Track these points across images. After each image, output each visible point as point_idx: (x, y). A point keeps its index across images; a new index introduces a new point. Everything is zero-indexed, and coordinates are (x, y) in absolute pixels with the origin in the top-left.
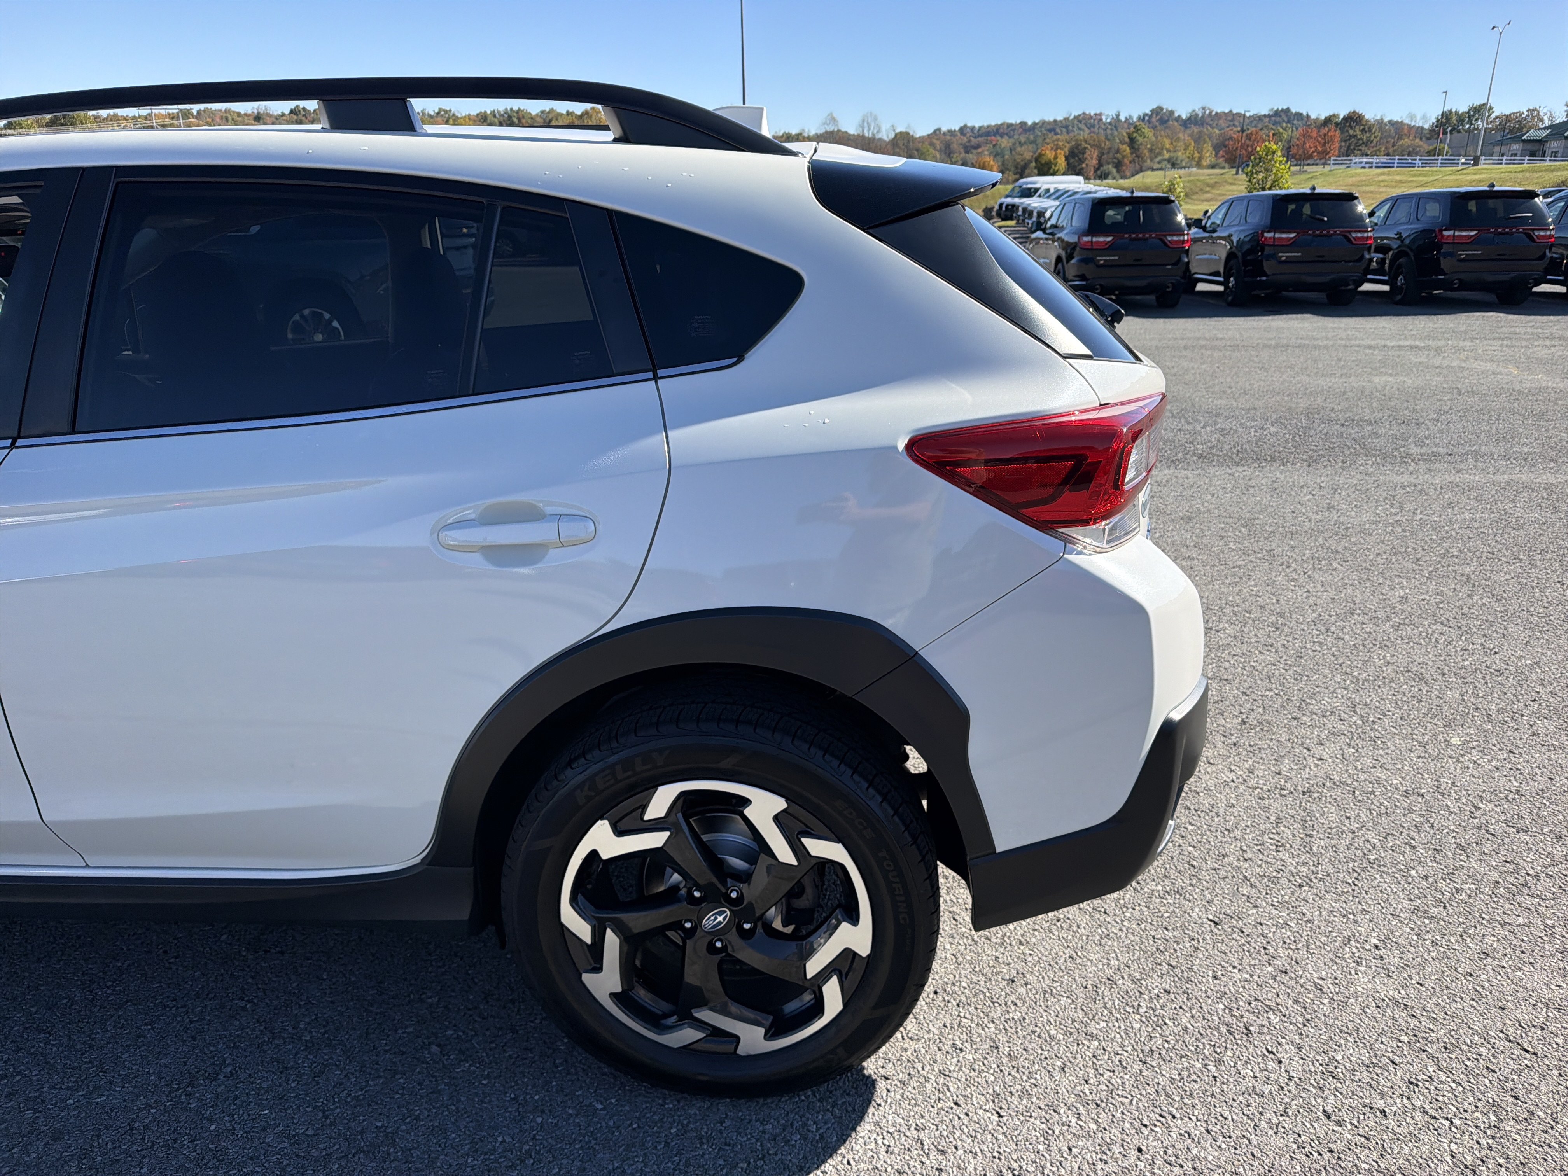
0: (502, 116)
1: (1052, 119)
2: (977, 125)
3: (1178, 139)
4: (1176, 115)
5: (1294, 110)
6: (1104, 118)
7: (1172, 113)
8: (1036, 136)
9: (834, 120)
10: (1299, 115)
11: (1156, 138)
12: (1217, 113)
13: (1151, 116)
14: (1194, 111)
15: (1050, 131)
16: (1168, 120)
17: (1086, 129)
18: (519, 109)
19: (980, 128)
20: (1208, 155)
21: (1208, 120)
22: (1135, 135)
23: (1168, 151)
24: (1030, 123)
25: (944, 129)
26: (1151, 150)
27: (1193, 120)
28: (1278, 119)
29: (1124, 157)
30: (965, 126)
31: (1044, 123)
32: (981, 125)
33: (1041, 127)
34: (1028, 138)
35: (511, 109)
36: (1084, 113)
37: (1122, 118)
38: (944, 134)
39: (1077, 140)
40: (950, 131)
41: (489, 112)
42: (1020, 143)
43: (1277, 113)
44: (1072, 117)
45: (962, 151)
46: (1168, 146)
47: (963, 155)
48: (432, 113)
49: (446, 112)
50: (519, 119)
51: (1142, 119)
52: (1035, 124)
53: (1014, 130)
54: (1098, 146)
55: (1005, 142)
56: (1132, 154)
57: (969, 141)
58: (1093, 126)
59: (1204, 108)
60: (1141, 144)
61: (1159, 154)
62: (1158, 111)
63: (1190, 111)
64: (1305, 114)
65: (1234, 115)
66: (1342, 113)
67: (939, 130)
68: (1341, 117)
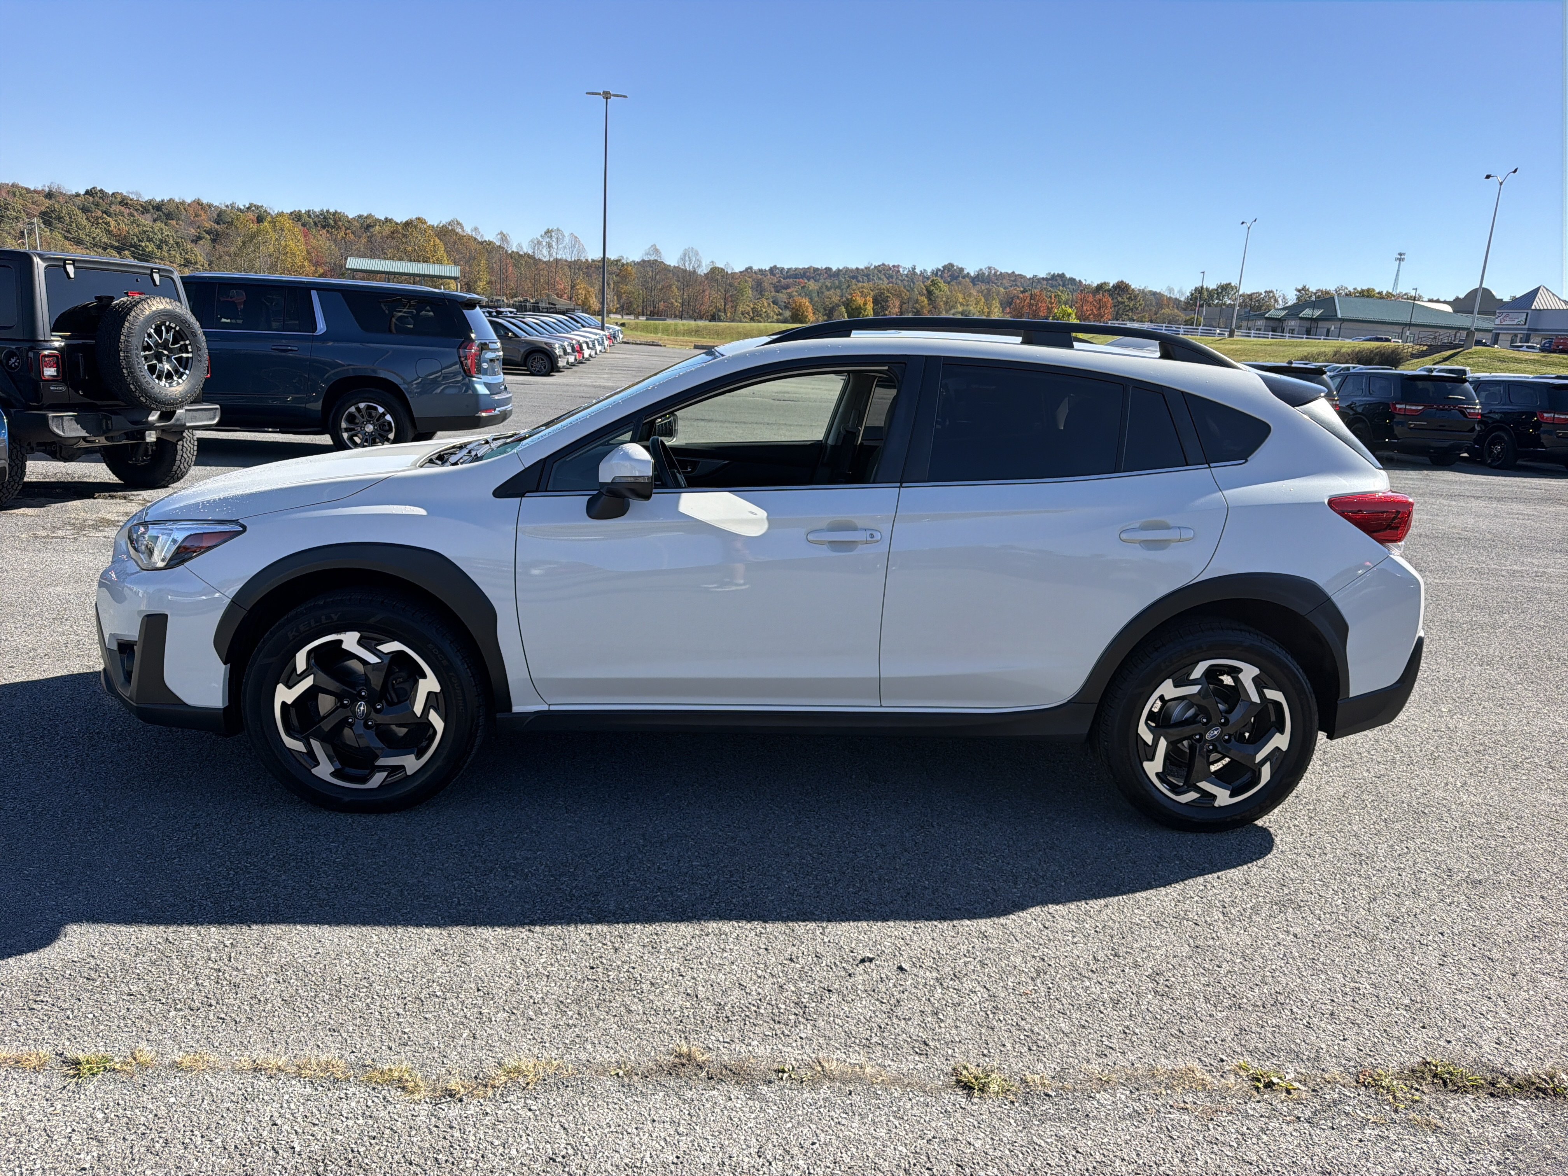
0: (318, 216)
1: (854, 267)
2: (786, 267)
3: (970, 295)
4: (966, 272)
5: (1068, 276)
6: (901, 270)
7: (962, 270)
8: (840, 282)
9: (657, 251)
10: (1072, 280)
11: (951, 292)
12: (1001, 273)
13: (943, 272)
14: (981, 270)
15: (853, 277)
16: (958, 276)
17: (885, 279)
18: (336, 212)
19: (789, 269)
20: (996, 310)
21: (993, 278)
22: (932, 288)
23: (962, 304)
24: (834, 269)
25: (756, 268)
26: (946, 303)
27: (979, 278)
28: (1054, 283)
29: (922, 307)
30: (775, 267)
31: (847, 270)
32: (789, 267)
33: (844, 274)
34: (833, 283)
35: (328, 211)
36: (883, 264)
37: (918, 271)
38: (755, 273)
39: (880, 289)
40: (760, 270)
41: (303, 212)
42: (826, 286)
43: (1054, 277)
44: (872, 267)
45: (773, 290)
46: (961, 300)
47: (773, 294)
48: (242, 208)
49: (257, 207)
50: (335, 221)
51: (935, 273)
52: (839, 271)
53: (819, 275)
54: (899, 296)
55: (812, 285)
56: (929, 305)
57: (779, 281)
58: (892, 277)
59: (990, 268)
60: (937, 297)
61: (954, 307)
62: (949, 267)
63: (978, 269)
64: (1077, 280)
65: (1016, 276)
66: (1112, 282)
67: (751, 268)
68: (1111, 285)
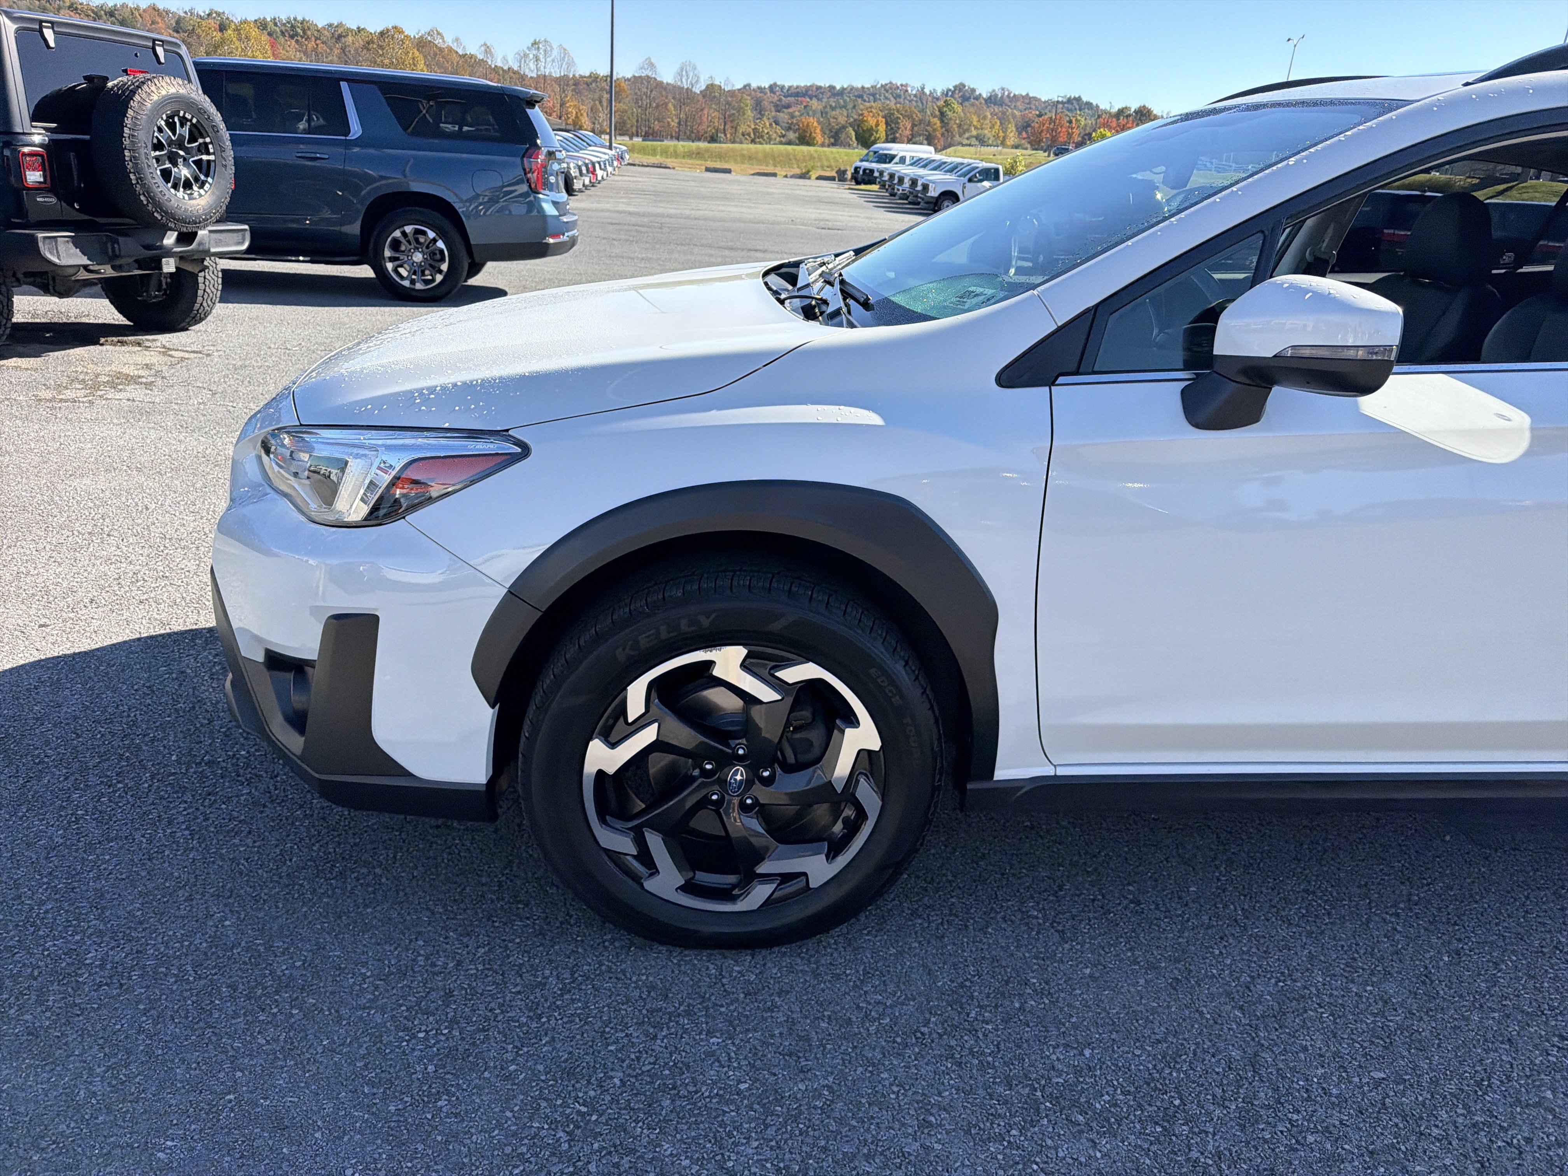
0: (284, 24)
1: (860, 86)
2: (787, 85)
3: (985, 118)
4: (977, 93)
5: (1085, 99)
6: (909, 89)
7: (973, 90)
8: (845, 101)
9: (651, 65)
10: (1089, 105)
11: (965, 114)
12: (1015, 95)
13: (953, 92)
14: (994, 91)
15: (860, 96)
16: (970, 98)
17: (892, 99)
18: (304, 20)
19: (790, 87)
20: (1012, 135)
21: (1007, 101)
22: (945, 109)
23: (976, 128)
24: (838, 87)
25: (754, 85)
26: (960, 126)
27: (992, 100)
28: (1070, 106)
29: (935, 130)
30: (775, 84)
31: (852, 88)
32: (790, 84)
33: (849, 93)
34: (837, 102)
35: (295, 19)
36: (891, 83)
37: (927, 91)
38: (754, 90)
39: (890, 109)
40: (759, 88)
41: (269, 19)
42: (831, 106)
43: (1069, 101)
44: (879, 86)
45: (773, 109)
46: (975, 123)
47: (773, 114)
48: (202, 14)
49: (218, 14)
50: (304, 31)
51: (945, 94)
52: (843, 89)
53: (822, 93)
54: (910, 117)
55: (815, 104)
56: (942, 127)
57: (780, 100)
58: (900, 96)
59: (1003, 89)
60: (951, 119)
61: (968, 130)
62: (960, 87)
63: (990, 90)
64: (1094, 104)
65: (1030, 98)
66: (1134, 106)
67: (749, 85)
68: (1133, 110)
